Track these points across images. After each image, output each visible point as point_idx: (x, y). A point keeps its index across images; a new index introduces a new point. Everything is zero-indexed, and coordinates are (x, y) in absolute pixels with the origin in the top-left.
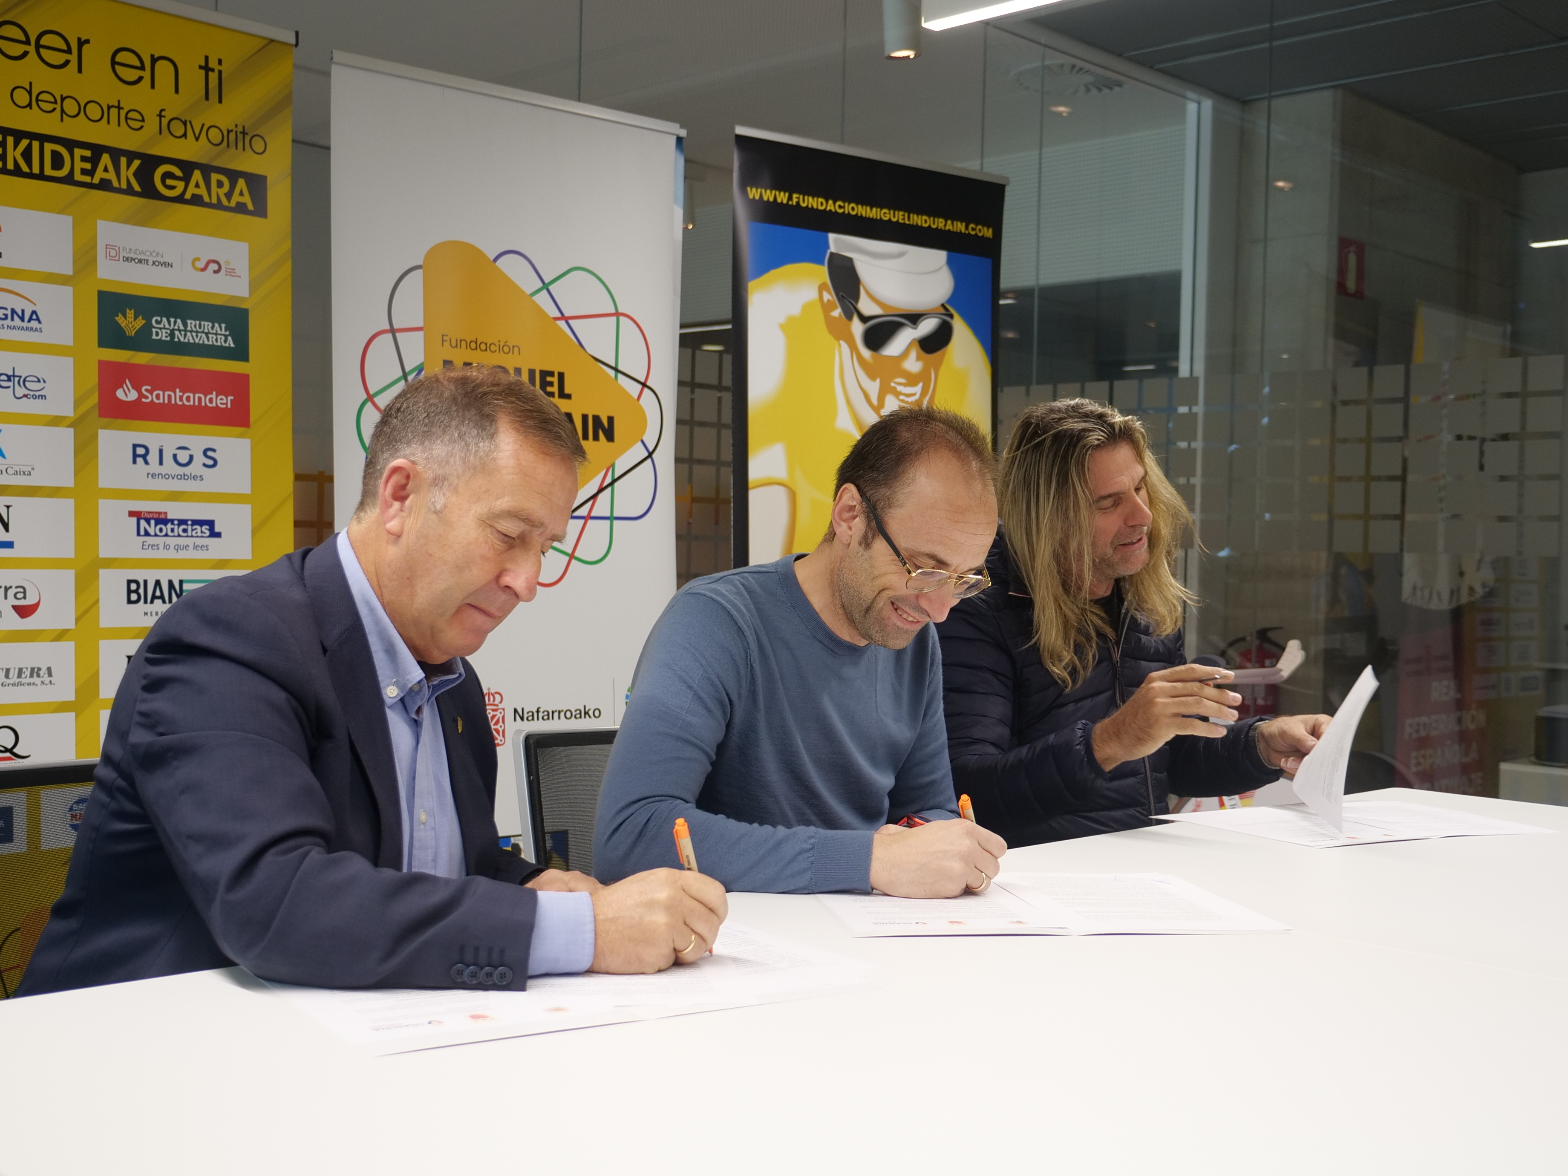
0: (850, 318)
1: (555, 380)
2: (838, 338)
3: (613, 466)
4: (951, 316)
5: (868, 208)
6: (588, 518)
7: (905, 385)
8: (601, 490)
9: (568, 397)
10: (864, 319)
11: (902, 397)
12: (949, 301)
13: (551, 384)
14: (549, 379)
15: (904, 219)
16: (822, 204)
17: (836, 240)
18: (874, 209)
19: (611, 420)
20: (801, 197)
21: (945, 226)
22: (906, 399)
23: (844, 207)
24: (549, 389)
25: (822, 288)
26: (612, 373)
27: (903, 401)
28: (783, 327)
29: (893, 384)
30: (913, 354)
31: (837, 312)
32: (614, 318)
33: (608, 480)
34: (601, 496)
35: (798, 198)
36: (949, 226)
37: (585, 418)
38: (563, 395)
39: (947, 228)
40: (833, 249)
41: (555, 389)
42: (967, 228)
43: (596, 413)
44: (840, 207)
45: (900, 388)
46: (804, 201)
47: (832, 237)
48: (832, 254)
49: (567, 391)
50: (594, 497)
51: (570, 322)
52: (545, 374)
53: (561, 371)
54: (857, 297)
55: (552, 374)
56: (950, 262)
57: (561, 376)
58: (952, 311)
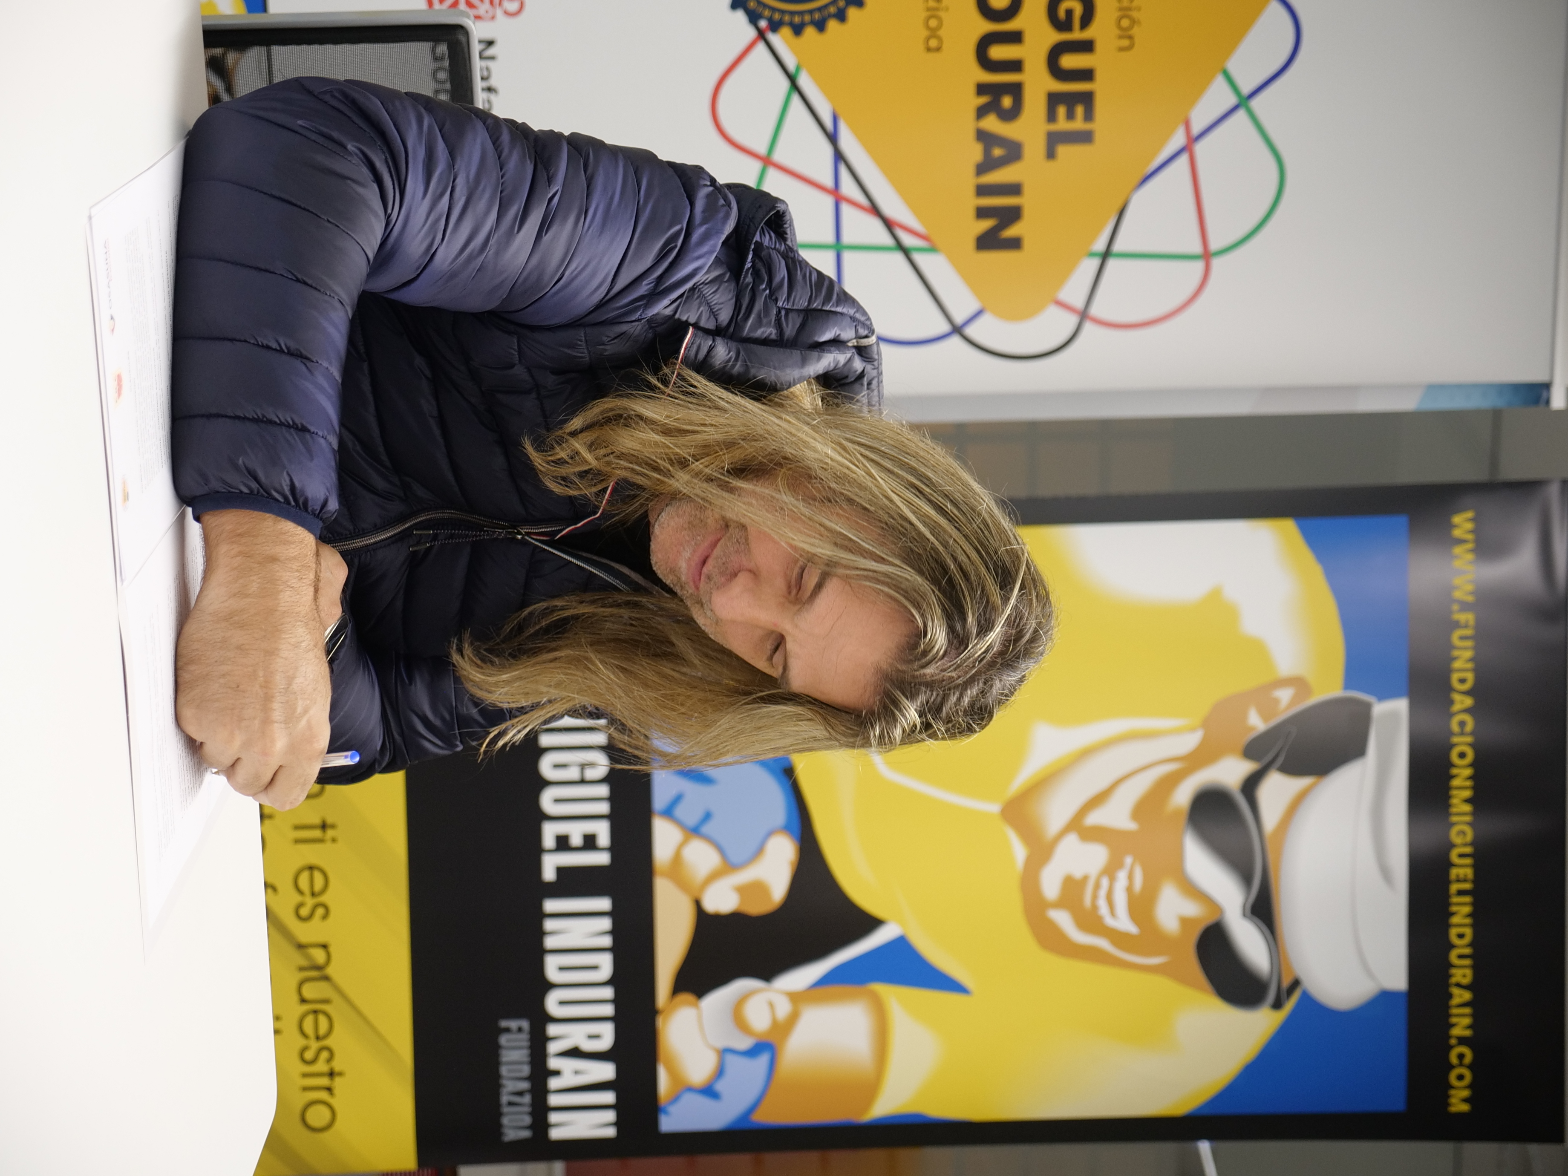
0: (1251, 751)
1: (1078, 124)
2: (1206, 724)
3: (933, 249)
4: (1277, 1005)
5: (1467, 794)
6: (839, 199)
7: (1129, 889)
8: (889, 224)
9: (1051, 154)
10: (1251, 785)
11: (1105, 882)
12: (1308, 1000)
13: (1070, 116)
14: (1080, 110)
15: (1458, 880)
16: (1462, 681)
17: (1393, 716)
18: (1467, 808)
19: (1015, 244)
20: (1469, 632)
21: (1458, 985)
22: (1103, 893)
23: (1462, 734)
24: (1062, 111)
25: (1298, 683)
26: (1100, 245)
27: (1097, 886)
28: (1215, 597)
29: (1129, 860)
30: (1192, 909)
31: (1257, 723)
32: (1197, 249)
33: (908, 240)
34: (876, 224)
35: (1466, 626)
36: (1460, 996)
37: (1015, 189)
38: (1054, 141)
39: (1455, 991)
40: (1380, 709)
41: (1062, 124)
42: (1462, 1041)
43: (1027, 213)
44: (1462, 724)
45: (1122, 877)
46: (1462, 638)
47: (1401, 706)
48: (1368, 707)
49: (1062, 150)
50: (875, 210)
51: (1184, 159)
52: (1087, 99)
53: (1098, 137)
54: (1292, 769)
55: (1089, 116)
56: (1385, 997)
57: (1085, 137)
58: (1290, 1005)
